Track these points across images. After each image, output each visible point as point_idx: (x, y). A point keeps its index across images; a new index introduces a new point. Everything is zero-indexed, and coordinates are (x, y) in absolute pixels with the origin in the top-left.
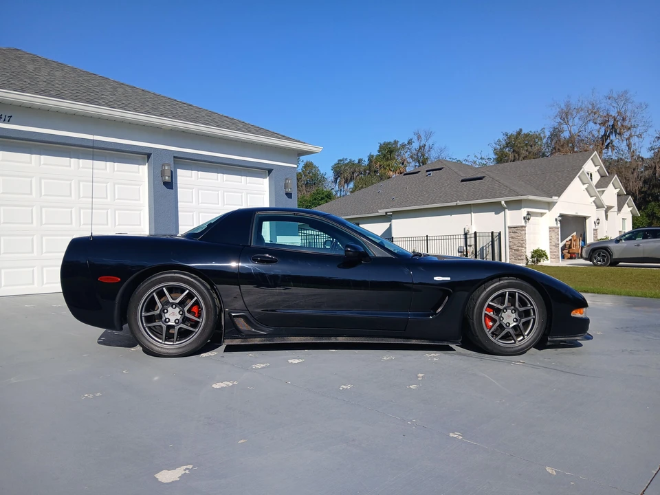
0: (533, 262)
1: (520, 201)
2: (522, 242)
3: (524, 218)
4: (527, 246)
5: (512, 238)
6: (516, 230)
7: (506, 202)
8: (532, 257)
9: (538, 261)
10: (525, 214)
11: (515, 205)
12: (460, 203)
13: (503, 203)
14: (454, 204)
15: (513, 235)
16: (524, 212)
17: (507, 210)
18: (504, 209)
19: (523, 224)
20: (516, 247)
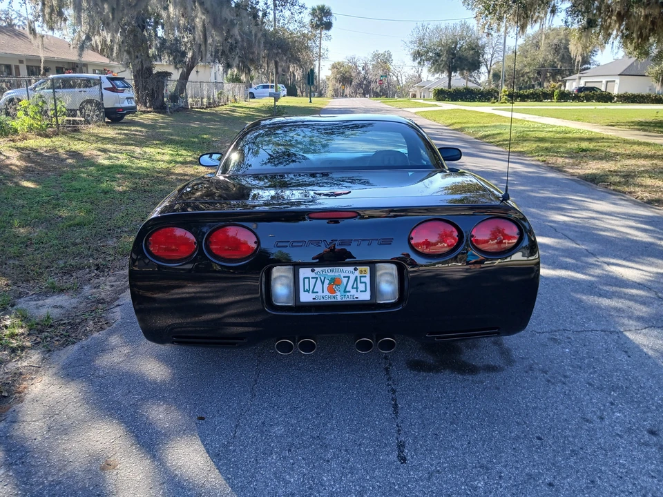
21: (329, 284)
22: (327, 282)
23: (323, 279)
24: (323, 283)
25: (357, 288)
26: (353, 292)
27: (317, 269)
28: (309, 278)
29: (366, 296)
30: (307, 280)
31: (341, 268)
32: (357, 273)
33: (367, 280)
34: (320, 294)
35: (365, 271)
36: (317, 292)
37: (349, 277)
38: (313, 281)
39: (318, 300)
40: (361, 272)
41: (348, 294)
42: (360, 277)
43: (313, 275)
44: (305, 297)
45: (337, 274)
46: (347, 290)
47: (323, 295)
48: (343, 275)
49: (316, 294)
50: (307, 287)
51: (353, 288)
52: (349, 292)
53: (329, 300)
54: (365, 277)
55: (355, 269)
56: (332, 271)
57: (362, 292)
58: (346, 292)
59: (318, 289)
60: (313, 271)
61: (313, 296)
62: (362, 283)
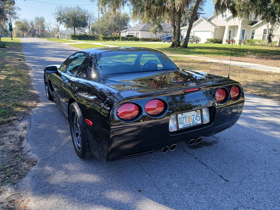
23: (186, 117)
24: (186, 119)
25: (197, 119)
26: (196, 121)
27: (184, 114)
29: (199, 122)
30: (180, 119)
31: (191, 112)
32: (196, 113)
33: (200, 115)
34: (185, 124)
35: (199, 112)
37: (194, 115)
38: (182, 119)
39: (185, 127)
40: (198, 113)
41: (194, 122)
43: (182, 116)
44: (181, 126)
45: (190, 115)
46: (194, 120)
47: (186, 124)
48: (192, 114)
49: (184, 124)
50: (181, 122)
51: (196, 119)
52: (195, 121)
53: (189, 126)
54: (199, 114)
56: (188, 114)
57: (198, 120)
58: (193, 121)
59: (184, 122)
60: (182, 115)
61: (183, 125)
62: (198, 117)
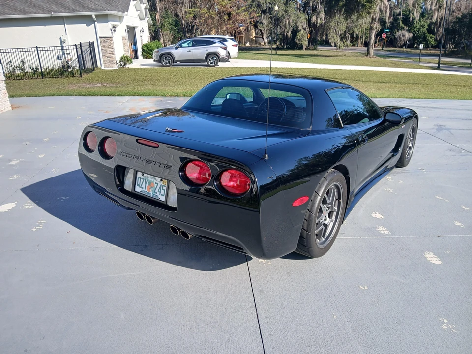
0: (121, 65)
1: (106, 16)
2: (112, 50)
3: (111, 29)
4: (115, 53)
5: (104, 46)
6: (106, 40)
7: (96, 16)
8: (120, 62)
9: (125, 65)
10: (111, 27)
11: (104, 18)
12: (54, 15)
13: (94, 16)
14: (49, 15)
15: (104, 44)
16: (110, 24)
17: (96, 23)
18: (94, 22)
19: (111, 35)
20: (108, 55)
21: (149, 185)
22: (148, 183)
23: (146, 181)
24: (146, 184)
25: (160, 192)
26: (158, 194)
27: (145, 175)
28: (140, 178)
29: (163, 198)
31: (155, 177)
32: (162, 182)
33: (165, 188)
34: (144, 189)
35: (165, 183)
36: (143, 188)
37: (157, 184)
38: (142, 180)
39: (143, 193)
41: (156, 194)
42: (163, 186)
43: (142, 177)
44: (138, 189)
45: (152, 180)
48: (155, 182)
50: (139, 183)
51: (158, 191)
53: (147, 194)
54: (165, 186)
55: (162, 180)
56: (151, 178)
57: (162, 195)
58: (155, 192)
59: (143, 186)
60: (143, 175)
61: (141, 189)
62: (163, 189)
